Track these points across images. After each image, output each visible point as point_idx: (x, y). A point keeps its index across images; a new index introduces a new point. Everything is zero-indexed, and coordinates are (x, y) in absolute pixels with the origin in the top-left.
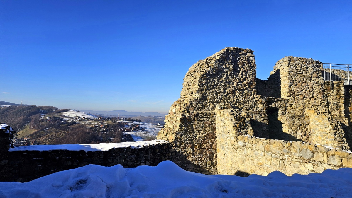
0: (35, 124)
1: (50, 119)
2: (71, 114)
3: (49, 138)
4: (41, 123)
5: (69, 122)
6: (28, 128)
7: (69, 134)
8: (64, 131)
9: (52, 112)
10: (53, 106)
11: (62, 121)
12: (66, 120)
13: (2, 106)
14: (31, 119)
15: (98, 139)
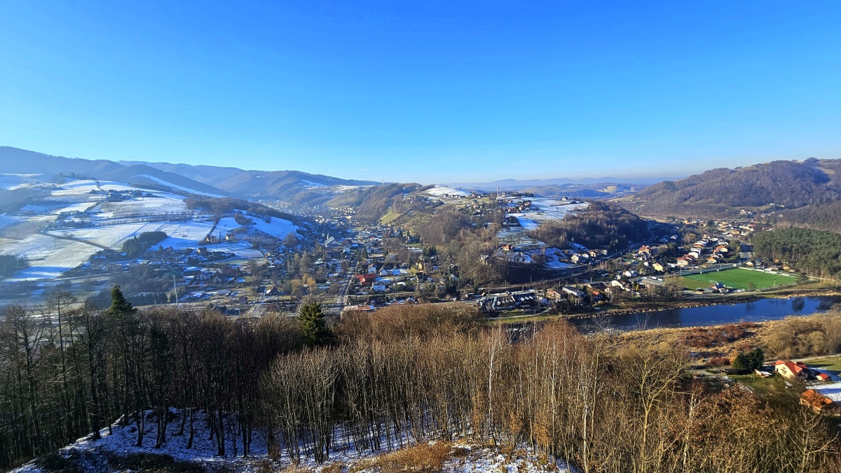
0: (397, 207)
1: (413, 199)
2: (436, 192)
3: (413, 224)
4: (404, 205)
5: (435, 202)
6: (391, 213)
7: (434, 218)
8: (429, 215)
9: (415, 190)
10: (417, 183)
11: (427, 201)
12: (431, 200)
13: (365, 186)
14: (393, 201)
15: (470, 226)
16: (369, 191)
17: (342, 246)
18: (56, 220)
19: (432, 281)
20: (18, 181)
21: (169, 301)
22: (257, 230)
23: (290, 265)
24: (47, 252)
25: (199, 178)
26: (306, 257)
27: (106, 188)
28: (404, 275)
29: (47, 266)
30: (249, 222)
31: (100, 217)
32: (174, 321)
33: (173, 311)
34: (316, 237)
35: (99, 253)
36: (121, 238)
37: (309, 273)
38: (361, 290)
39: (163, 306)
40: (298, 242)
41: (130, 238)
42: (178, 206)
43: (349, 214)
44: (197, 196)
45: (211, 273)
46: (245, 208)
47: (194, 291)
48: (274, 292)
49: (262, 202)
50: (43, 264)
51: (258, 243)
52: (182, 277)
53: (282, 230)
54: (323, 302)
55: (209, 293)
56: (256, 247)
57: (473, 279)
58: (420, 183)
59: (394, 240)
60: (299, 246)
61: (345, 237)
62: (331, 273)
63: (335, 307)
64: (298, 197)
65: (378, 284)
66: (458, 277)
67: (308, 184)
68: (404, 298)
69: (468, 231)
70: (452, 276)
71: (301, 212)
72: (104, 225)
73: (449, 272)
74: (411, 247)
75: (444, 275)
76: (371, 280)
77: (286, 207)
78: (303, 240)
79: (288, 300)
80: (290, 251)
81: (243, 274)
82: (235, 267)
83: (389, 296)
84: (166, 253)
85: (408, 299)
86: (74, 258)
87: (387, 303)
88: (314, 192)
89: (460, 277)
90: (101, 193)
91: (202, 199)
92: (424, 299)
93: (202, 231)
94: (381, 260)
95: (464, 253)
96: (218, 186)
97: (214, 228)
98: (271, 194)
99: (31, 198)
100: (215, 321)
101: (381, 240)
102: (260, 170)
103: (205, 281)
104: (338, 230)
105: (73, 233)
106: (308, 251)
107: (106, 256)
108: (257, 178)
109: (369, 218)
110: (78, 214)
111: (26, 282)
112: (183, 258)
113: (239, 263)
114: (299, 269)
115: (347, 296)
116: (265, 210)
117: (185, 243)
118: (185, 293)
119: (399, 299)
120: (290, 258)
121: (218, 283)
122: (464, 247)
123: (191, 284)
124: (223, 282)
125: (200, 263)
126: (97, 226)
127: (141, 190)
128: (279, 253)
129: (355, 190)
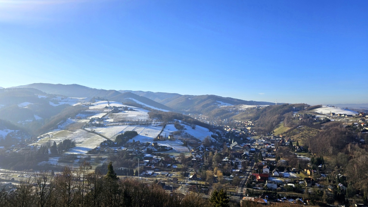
0: (288, 122)
1: (302, 116)
2: (324, 111)
3: (302, 137)
4: (294, 121)
5: (322, 119)
6: (282, 126)
7: (321, 133)
8: (317, 130)
9: (304, 109)
10: (305, 103)
11: (315, 118)
12: (318, 117)
13: (262, 106)
14: (284, 118)
15: (358, 141)
16: (265, 109)
17: (243, 149)
18: (89, 122)
19: (320, 187)
20: (77, 101)
21: (134, 175)
22: (186, 134)
23: (206, 160)
24: (83, 139)
25: (157, 100)
26: (217, 155)
27: (112, 105)
28: (293, 177)
29: (82, 147)
30: (182, 128)
31: (108, 121)
32: (136, 189)
33: (137, 182)
34: (225, 141)
35: (105, 142)
36: (115, 134)
37: (219, 167)
38: (257, 185)
39: (131, 177)
40: (212, 144)
41: (120, 134)
42: (145, 116)
43: (249, 126)
44: (155, 111)
45: (158, 160)
46: (181, 118)
47: (148, 170)
48: (194, 178)
49: (191, 115)
50: (81, 145)
51: (187, 142)
52: (142, 160)
53: (203, 134)
54: (227, 190)
55: (156, 173)
56: (185, 145)
57: (363, 191)
58: (308, 104)
59: (285, 148)
60: (212, 147)
61: (246, 142)
62: (234, 169)
63: (236, 195)
64: (213, 112)
65: (271, 183)
66: (346, 186)
67: (220, 104)
68: (294, 198)
69: (356, 146)
70: (340, 185)
71: (215, 123)
72: (109, 126)
73: (337, 181)
74: (300, 155)
75: (332, 183)
76: (265, 178)
77: (205, 119)
78: (215, 142)
79: (203, 185)
80: (207, 149)
81: (176, 163)
82: (172, 157)
83: (280, 193)
84: (136, 144)
85: (297, 200)
86: (94, 144)
87: (278, 200)
88: (224, 109)
89: (349, 187)
90: (109, 108)
91: (158, 112)
92: (312, 201)
93: (156, 132)
94: (274, 163)
95: (353, 165)
96: (167, 104)
97: (163, 130)
98: (197, 110)
99: (81, 110)
100: (159, 193)
101: (274, 147)
102: (191, 95)
103: (155, 164)
104: (240, 137)
105: (95, 130)
106: (218, 151)
107: (107, 144)
108: (189, 100)
109: (265, 130)
110: (99, 119)
111: (73, 155)
112: (144, 148)
113: (175, 155)
114: (212, 163)
115: (246, 189)
116: (192, 120)
117: (146, 139)
118: (144, 171)
119: (289, 197)
120: (206, 154)
121: (161, 166)
122: (352, 160)
123: (147, 165)
124: (165, 166)
125: (153, 152)
126: (106, 126)
127: (128, 106)
128: (200, 150)
129: (254, 108)
